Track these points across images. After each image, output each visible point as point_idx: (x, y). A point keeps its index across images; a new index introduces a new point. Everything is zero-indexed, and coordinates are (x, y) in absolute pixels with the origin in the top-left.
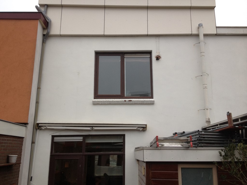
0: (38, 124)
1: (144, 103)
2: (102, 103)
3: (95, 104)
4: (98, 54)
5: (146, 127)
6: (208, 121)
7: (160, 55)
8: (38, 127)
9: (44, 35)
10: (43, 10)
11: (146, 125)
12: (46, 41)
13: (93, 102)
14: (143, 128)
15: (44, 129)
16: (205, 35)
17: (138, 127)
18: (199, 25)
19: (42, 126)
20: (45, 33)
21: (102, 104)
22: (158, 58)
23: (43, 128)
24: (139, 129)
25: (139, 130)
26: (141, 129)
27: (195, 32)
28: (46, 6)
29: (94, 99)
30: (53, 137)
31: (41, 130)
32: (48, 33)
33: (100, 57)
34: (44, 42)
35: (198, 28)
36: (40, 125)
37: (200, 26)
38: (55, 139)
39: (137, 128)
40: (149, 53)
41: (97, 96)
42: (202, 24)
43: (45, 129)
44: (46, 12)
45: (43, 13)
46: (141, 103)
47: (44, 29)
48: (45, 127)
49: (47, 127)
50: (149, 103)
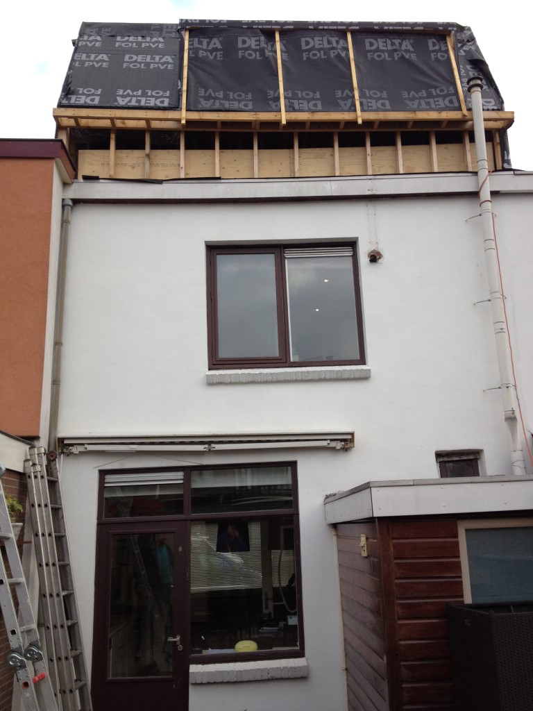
0: (61, 440)
2: (233, 381)
4: (215, 250)
5: (352, 441)
7: (380, 250)
8: (62, 447)
11: (352, 434)
13: (207, 379)
14: (345, 442)
15: (77, 453)
17: (331, 440)
19: (72, 445)
22: (374, 258)
23: (75, 450)
24: (333, 444)
26: (339, 445)
29: (209, 369)
30: (103, 473)
36: (66, 442)
39: (329, 442)
40: (351, 244)
41: (215, 362)
43: (80, 452)
46: (335, 377)
47: (64, 184)
48: (81, 449)
49: (86, 446)
50: (357, 376)
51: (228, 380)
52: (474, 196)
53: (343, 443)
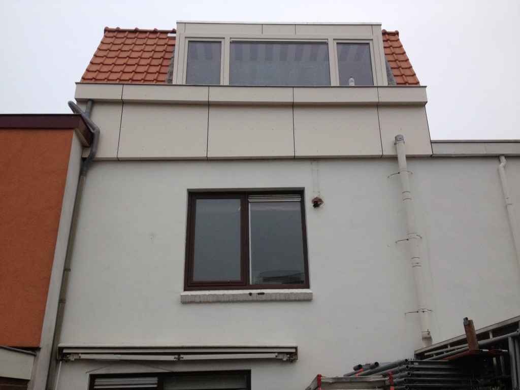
0: (61, 349)
1: (291, 299)
2: (202, 300)
3: (185, 302)
4: (194, 196)
5: (296, 354)
6: (428, 336)
7: (321, 198)
8: (61, 356)
9: (83, 160)
10: (83, 109)
11: (296, 348)
12: (86, 171)
13: (181, 298)
14: (290, 356)
15: (73, 360)
16: (410, 158)
17: (279, 353)
18: (396, 138)
19: (70, 354)
20: (86, 155)
21: (200, 302)
22: (317, 203)
23: (72, 358)
24: (280, 357)
25: (281, 360)
26: (285, 358)
27: (388, 152)
28: (89, 103)
29: (185, 290)
30: (93, 378)
31: (66, 362)
32: (92, 156)
33: (198, 201)
34: (83, 173)
35: (395, 144)
36: (65, 351)
37: (398, 139)
38: (96, 383)
39: (276, 354)
40: (299, 192)
41: (190, 284)
42: (401, 135)
43: (76, 360)
44: (90, 114)
45: (84, 115)
46: (284, 298)
47: (84, 147)
48: (76, 357)
49: (80, 355)
50: (302, 298)
51: (198, 300)
52: (394, 158)
53: (288, 356)
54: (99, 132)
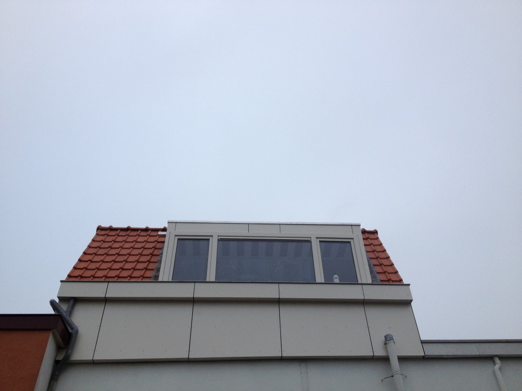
9: (57, 362)
18: (385, 337)
20: (60, 358)
27: (380, 352)
28: (72, 302)
32: (67, 357)
34: (54, 378)
35: (385, 344)
37: (388, 339)
42: (391, 335)
44: (71, 312)
45: (64, 314)
47: (59, 348)
52: (385, 360)
54: (77, 332)
